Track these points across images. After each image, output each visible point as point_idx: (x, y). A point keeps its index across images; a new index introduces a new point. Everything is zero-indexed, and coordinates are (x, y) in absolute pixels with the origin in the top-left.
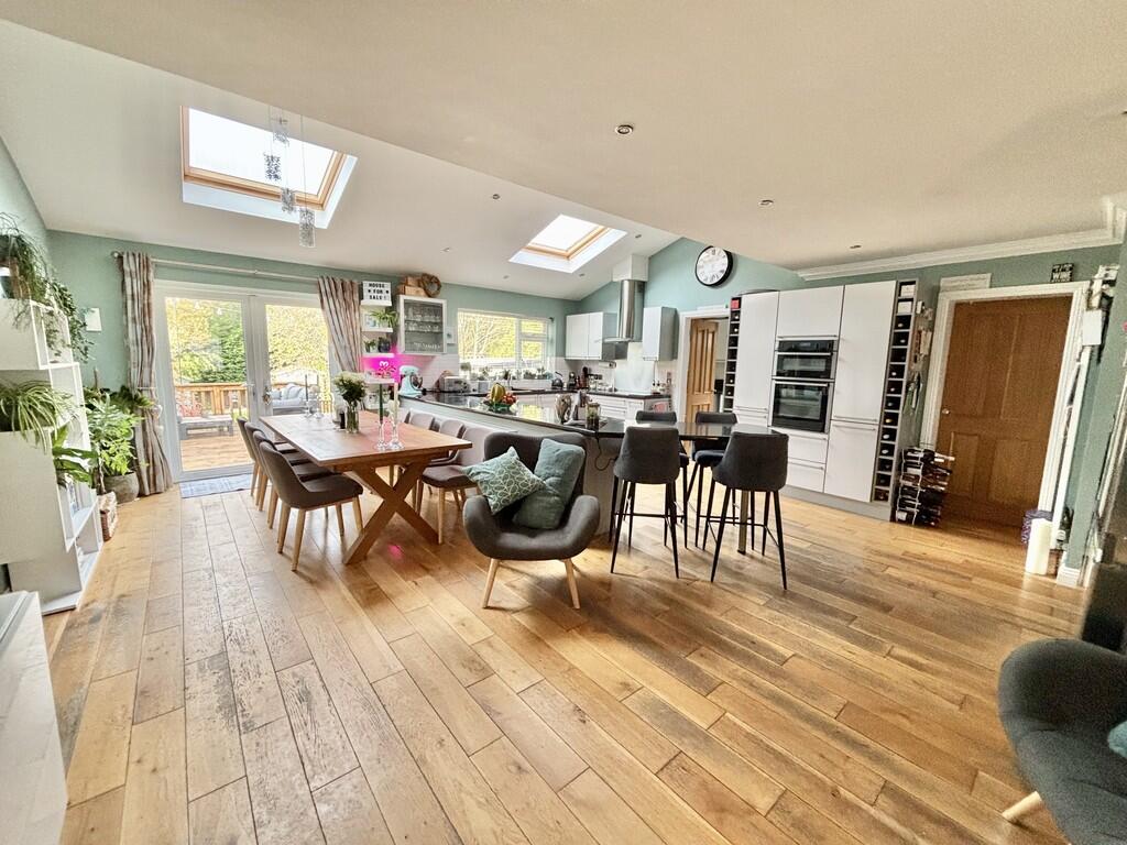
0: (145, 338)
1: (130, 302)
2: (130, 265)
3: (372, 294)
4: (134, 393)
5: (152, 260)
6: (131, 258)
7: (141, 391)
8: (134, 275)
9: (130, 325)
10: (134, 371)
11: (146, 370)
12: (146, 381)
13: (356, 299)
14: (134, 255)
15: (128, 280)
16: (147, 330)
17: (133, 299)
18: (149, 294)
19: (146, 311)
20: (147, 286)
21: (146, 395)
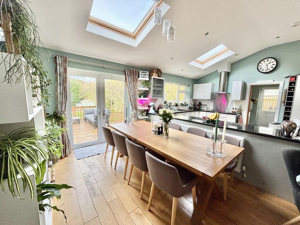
0: (64, 92)
1: (59, 77)
2: (59, 61)
3: (142, 76)
4: (59, 115)
5: (68, 59)
6: (60, 57)
7: (61, 114)
8: (61, 65)
9: (58, 86)
10: (59, 106)
11: (64, 105)
12: (63, 110)
13: (137, 77)
14: (61, 56)
15: (58, 67)
16: (65, 89)
17: (60, 75)
18: (66, 73)
19: (65, 80)
20: (65, 70)
21: (63, 115)
